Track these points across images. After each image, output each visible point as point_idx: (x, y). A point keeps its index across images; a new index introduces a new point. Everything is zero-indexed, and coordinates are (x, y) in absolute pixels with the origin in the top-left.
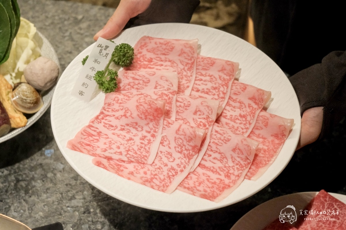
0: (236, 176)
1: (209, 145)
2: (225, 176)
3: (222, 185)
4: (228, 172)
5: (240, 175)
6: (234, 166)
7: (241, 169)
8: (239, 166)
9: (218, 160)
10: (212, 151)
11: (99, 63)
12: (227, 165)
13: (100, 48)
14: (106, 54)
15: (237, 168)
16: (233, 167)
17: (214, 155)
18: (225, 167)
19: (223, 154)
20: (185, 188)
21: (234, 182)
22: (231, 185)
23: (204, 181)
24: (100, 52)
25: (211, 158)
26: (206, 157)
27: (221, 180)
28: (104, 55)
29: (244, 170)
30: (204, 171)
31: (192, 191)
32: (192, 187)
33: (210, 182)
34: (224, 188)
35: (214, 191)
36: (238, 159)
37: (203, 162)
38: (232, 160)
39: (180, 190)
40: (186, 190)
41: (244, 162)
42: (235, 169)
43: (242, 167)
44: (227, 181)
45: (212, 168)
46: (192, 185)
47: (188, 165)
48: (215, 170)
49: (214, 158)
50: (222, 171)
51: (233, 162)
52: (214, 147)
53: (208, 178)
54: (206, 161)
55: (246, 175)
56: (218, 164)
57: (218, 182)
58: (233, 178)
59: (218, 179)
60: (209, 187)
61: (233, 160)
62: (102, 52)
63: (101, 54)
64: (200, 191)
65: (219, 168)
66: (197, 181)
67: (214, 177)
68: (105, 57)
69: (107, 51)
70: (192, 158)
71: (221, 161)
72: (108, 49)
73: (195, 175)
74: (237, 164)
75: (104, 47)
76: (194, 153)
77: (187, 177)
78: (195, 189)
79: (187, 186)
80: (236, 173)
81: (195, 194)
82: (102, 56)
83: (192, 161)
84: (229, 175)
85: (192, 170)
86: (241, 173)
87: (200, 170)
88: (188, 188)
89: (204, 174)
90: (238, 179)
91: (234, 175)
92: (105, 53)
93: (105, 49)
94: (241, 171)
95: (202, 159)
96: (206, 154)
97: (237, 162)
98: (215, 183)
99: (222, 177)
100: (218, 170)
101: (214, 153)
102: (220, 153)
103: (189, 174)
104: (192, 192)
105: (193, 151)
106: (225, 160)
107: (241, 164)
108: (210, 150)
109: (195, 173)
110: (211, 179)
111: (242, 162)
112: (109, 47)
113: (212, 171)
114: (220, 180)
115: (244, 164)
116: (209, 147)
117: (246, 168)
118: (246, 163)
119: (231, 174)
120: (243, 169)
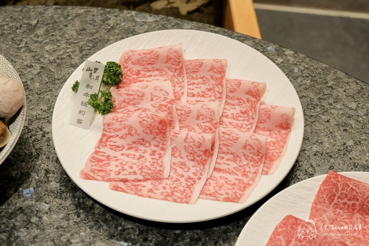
0: (253, 173)
1: (219, 148)
2: (243, 175)
3: (242, 185)
4: (244, 171)
5: (256, 172)
6: (248, 164)
7: (256, 165)
8: (254, 162)
9: (232, 161)
10: (223, 153)
11: (91, 87)
12: (241, 164)
13: (90, 72)
14: (97, 77)
15: (252, 165)
16: (248, 165)
17: (226, 157)
18: (240, 166)
19: (234, 154)
20: (207, 194)
21: (253, 179)
22: (251, 182)
23: (223, 185)
24: (90, 76)
25: (224, 160)
26: (219, 161)
27: (240, 180)
28: (95, 78)
29: (259, 165)
30: (221, 174)
31: (215, 197)
32: (213, 193)
33: (230, 184)
34: (245, 188)
35: (236, 193)
36: (251, 155)
37: (218, 166)
38: (245, 157)
39: (202, 198)
40: (209, 197)
41: (257, 157)
42: (251, 166)
43: (257, 163)
44: (245, 180)
45: (228, 170)
46: (214, 191)
47: (204, 171)
48: (231, 171)
49: (228, 160)
50: (238, 171)
51: (247, 159)
52: (225, 149)
53: (226, 180)
54: (220, 164)
55: (263, 170)
56: (233, 165)
57: (237, 182)
58: (250, 175)
59: (236, 179)
60: (230, 189)
61: (246, 158)
62: (92, 75)
63: (92, 77)
64: (223, 195)
65: (234, 168)
66: (217, 186)
67: (232, 178)
68: (97, 80)
69: (97, 74)
70: (206, 164)
71: (234, 161)
72: (97, 72)
73: (213, 180)
74: (251, 161)
75: (93, 70)
76: (206, 158)
77: (205, 184)
78: (216, 194)
79: (208, 192)
80: (253, 170)
81: (218, 199)
82: (93, 80)
83: (207, 166)
84: (246, 173)
85: (209, 176)
86: (257, 169)
87: (217, 175)
88: (210, 195)
89: (221, 177)
90: (256, 176)
91: (250, 172)
92: (95, 75)
93: (95, 72)
94: (257, 168)
95: (216, 163)
96: (218, 157)
97: (250, 159)
98: (234, 184)
99: (240, 177)
100: (234, 171)
101: (226, 154)
102: (231, 154)
103: (207, 180)
104: (215, 198)
105: (205, 156)
106: (238, 159)
107: (255, 160)
108: (221, 152)
109: (212, 178)
110: (229, 181)
111: (255, 158)
112: (98, 69)
113: (229, 173)
114: (238, 180)
115: (258, 159)
116: (220, 150)
117: (261, 163)
118: (259, 157)
119: (247, 172)
120: (257, 164)
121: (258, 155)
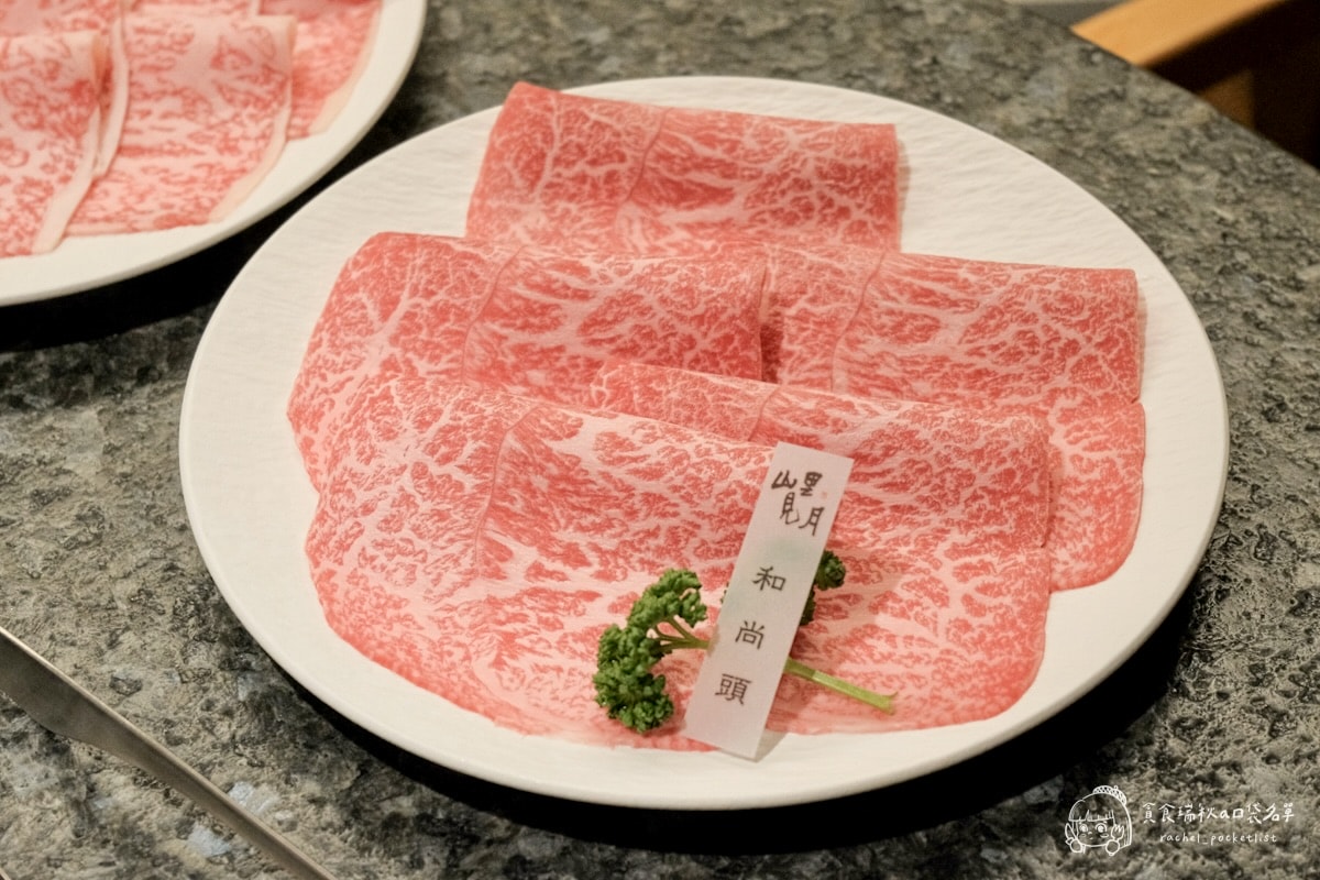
0: (257, 139)
1: (131, 84)
2: (221, 151)
3: (219, 178)
4: (226, 138)
5: (268, 132)
6: (237, 115)
7: (263, 113)
8: (255, 106)
9: (179, 116)
10: (146, 96)
12: (213, 120)
15: (252, 116)
16: (238, 119)
17: (158, 108)
18: (210, 127)
19: (187, 93)
20: (94, 221)
21: (257, 156)
22: (249, 165)
23: (152, 189)
25: (153, 120)
26: (135, 123)
27: (211, 167)
29: (275, 113)
30: (144, 161)
31: (124, 221)
32: (118, 213)
33: (176, 184)
34: (227, 182)
35: (197, 198)
36: (243, 86)
37: (130, 140)
38: (224, 95)
39: (82, 234)
40: (101, 226)
41: (266, 88)
42: (247, 121)
43: (266, 106)
44: (231, 162)
45: (167, 147)
46: (119, 207)
47: (81, 156)
48: (178, 148)
49: (166, 116)
50: (202, 143)
51: (230, 101)
52: (149, 82)
53: (162, 175)
54: (138, 132)
55: (289, 126)
56: (183, 128)
57: (201, 174)
58: (246, 146)
59: (198, 166)
60: (178, 195)
61: (228, 96)
64: (151, 212)
65: (191, 136)
66: (130, 194)
67: (183, 166)
70: (85, 132)
71: (189, 114)
73: (116, 181)
74: (246, 104)
76: (83, 111)
77: (89, 195)
78: (130, 214)
79: (100, 214)
80: (254, 130)
81: (136, 226)
83: (90, 139)
84: (232, 144)
85: (101, 170)
86: (270, 126)
87: (125, 164)
88: (108, 219)
89: (145, 170)
90: (267, 145)
91: (246, 138)
94: (266, 122)
95: (124, 131)
96: (131, 114)
97: (241, 97)
98: (192, 180)
99: (211, 156)
100: (191, 144)
101: (158, 100)
102: (176, 93)
103: (94, 184)
104: (121, 226)
105: (80, 105)
106: (201, 107)
107: (258, 99)
108: (139, 96)
109: (114, 176)
110: (175, 175)
111: (260, 90)
113: (170, 153)
114: (206, 169)
115: (270, 92)
116: (135, 89)
117: (281, 104)
118: (272, 86)
119: (237, 140)
120: (269, 111)
121: (267, 81)
